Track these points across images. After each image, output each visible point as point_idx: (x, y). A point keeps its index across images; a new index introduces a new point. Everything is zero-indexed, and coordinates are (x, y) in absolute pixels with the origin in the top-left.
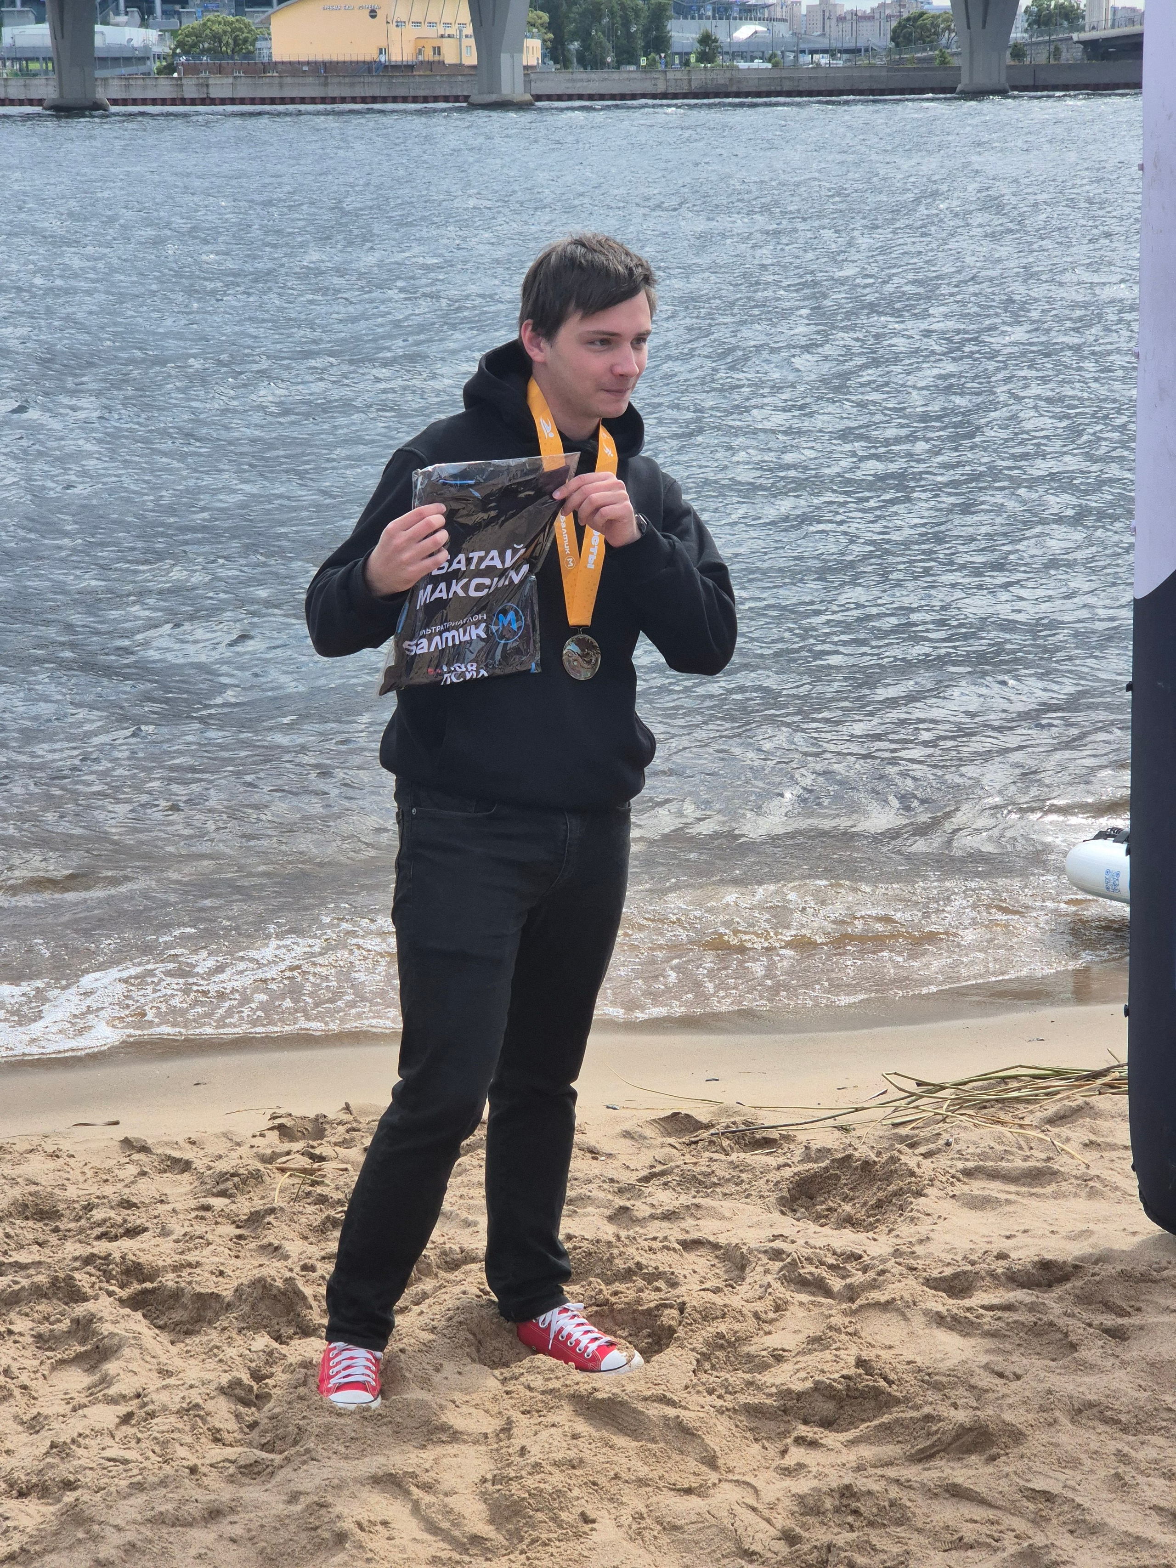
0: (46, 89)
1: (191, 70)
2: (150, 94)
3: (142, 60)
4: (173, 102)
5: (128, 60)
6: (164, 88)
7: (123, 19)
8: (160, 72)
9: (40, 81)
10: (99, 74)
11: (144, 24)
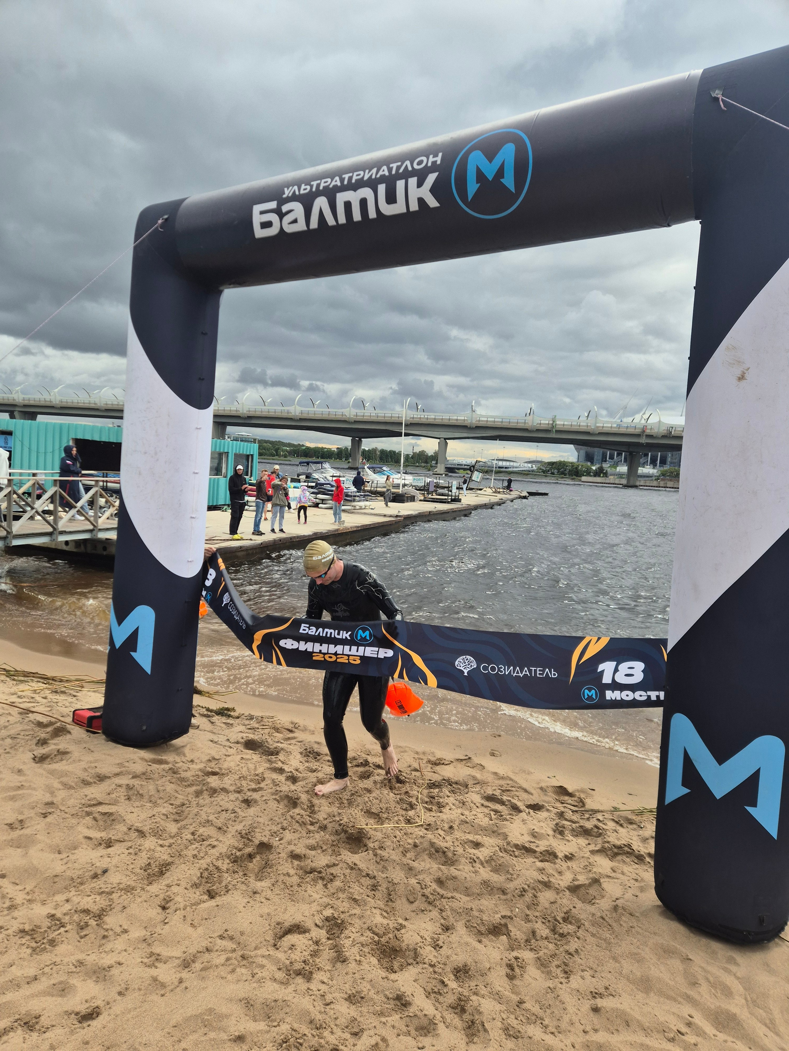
0: (624, 481)
1: (663, 480)
2: (651, 485)
3: (651, 477)
4: (657, 487)
5: (648, 477)
6: (655, 483)
7: (648, 467)
8: (655, 480)
9: (624, 480)
10: (639, 479)
11: (654, 468)
